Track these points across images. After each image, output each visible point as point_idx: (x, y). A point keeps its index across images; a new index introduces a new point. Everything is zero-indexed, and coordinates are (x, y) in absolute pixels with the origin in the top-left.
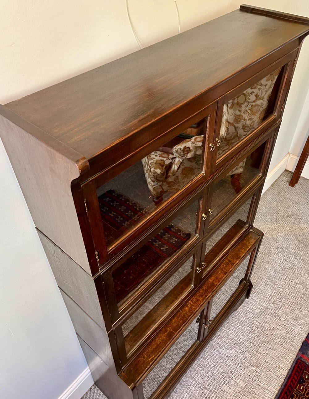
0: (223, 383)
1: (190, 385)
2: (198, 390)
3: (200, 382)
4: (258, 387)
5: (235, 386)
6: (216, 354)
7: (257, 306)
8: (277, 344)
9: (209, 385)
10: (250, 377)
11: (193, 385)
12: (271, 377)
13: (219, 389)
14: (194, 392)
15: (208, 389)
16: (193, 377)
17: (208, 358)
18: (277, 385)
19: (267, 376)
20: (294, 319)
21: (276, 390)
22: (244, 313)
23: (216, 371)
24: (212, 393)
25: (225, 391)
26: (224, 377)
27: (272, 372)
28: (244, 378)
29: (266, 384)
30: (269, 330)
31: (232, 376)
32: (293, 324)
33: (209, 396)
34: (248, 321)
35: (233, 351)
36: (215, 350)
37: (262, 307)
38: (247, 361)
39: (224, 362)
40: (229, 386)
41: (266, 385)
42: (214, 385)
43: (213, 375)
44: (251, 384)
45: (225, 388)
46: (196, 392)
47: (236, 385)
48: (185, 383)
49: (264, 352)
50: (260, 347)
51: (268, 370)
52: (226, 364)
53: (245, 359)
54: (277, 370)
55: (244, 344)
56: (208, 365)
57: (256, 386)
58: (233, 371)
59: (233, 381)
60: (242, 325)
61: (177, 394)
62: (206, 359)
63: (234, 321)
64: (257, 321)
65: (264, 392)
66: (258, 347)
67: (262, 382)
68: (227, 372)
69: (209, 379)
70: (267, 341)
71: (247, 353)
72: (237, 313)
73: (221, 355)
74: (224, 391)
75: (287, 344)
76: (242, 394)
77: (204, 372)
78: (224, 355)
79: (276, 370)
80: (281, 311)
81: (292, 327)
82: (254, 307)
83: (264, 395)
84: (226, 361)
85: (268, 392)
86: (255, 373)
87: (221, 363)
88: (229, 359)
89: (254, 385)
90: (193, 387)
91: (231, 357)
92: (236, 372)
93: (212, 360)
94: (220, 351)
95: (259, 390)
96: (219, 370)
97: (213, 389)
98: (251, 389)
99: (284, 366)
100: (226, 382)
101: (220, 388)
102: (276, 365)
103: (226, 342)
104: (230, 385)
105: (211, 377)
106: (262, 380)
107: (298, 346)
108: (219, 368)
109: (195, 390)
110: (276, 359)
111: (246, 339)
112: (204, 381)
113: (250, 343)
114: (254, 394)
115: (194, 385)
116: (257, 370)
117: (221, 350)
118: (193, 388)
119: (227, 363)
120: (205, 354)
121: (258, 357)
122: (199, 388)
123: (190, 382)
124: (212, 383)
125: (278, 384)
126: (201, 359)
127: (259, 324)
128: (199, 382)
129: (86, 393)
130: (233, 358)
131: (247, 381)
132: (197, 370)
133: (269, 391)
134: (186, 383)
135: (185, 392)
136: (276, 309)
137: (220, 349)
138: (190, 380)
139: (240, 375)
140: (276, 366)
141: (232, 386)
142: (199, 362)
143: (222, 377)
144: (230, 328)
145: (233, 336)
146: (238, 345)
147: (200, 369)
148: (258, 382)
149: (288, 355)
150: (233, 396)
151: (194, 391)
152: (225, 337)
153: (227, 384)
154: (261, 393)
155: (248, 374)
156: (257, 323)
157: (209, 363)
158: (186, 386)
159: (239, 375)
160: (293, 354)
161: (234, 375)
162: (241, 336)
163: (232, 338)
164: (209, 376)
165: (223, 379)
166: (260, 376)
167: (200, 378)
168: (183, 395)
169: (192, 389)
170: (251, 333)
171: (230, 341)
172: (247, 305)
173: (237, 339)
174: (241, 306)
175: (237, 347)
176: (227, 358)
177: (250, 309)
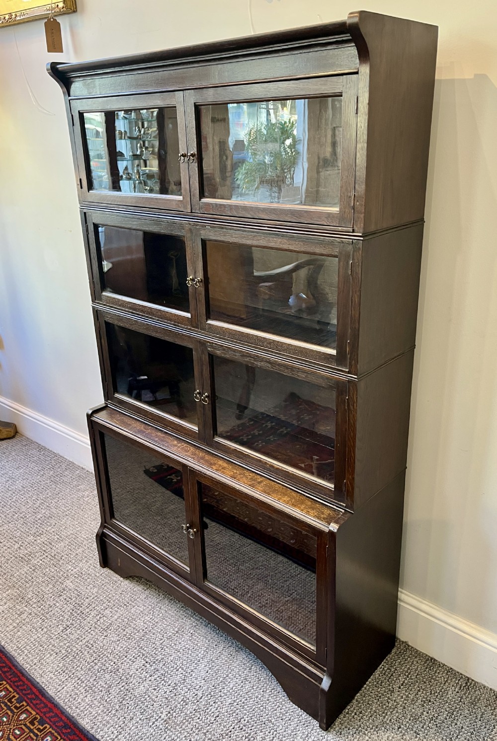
0: (147, 660)
2: (145, 624)
4: (129, 716)
5: (138, 678)
6: (198, 653)
9: (148, 640)
10: (149, 706)
11: (153, 618)
13: (139, 654)
14: (142, 620)
22: (283, 715)
23: (168, 651)
25: (134, 662)
26: (157, 662)
28: (149, 696)
31: (156, 676)
33: (132, 639)
35: (200, 682)
36: (205, 653)
38: (179, 705)
39: (182, 665)
40: (141, 669)
41: (129, 731)
42: (147, 648)
43: (163, 646)
44: (136, 705)
45: (140, 662)
47: (141, 680)
48: (158, 608)
52: (178, 668)
53: (185, 701)
55: (214, 704)
56: (181, 641)
57: (131, 714)
58: (165, 679)
59: (147, 677)
60: (254, 707)
61: (145, 599)
62: (191, 638)
65: (117, 726)
68: (165, 668)
69: (158, 640)
71: (195, 706)
72: (282, 700)
73: (196, 661)
77: (170, 634)
78: (195, 666)
83: (112, 726)
84: (184, 668)
86: (155, 715)
88: (186, 674)
89: (134, 710)
90: (149, 618)
91: (190, 678)
92: (162, 684)
93: (189, 647)
94: (203, 660)
95: (123, 718)
96: (170, 656)
97: (141, 645)
98: (128, 704)
100: (148, 666)
101: (141, 655)
103: (219, 673)
104: (142, 671)
105: (161, 644)
106: (139, 726)
108: (173, 657)
111: (223, 709)
113: (215, 716)
114: (117, 707)
116: (159, 720)
122: (147, 626)
123: (159, 615)
130: (187, 681)
131: (142, 699)
137: (206, 661)
139: (155, 689)
141: (139, 674)
143: (158, 659)
145: (231, 686)
146: (212, 693)
147: (176, 629)
148: (138, 719)
151: (144, 619)
152: (230, 671)
153: (145, 667)
154: (116, 720)
155: (155, 704)
157: (183, 642)
159: (156, 687)
161: (158, 678)
162: (229, 701)
163: (227, 683)
164: (162, 641)
165: (155, 660)
166: (148, 723)
167: (162, 628)
170: (236, 721)
172: (304, 724)
173: (225, 692)
174: (299, 711)
175: (210, 691)
176: (190, 671)
177: (293, 728)
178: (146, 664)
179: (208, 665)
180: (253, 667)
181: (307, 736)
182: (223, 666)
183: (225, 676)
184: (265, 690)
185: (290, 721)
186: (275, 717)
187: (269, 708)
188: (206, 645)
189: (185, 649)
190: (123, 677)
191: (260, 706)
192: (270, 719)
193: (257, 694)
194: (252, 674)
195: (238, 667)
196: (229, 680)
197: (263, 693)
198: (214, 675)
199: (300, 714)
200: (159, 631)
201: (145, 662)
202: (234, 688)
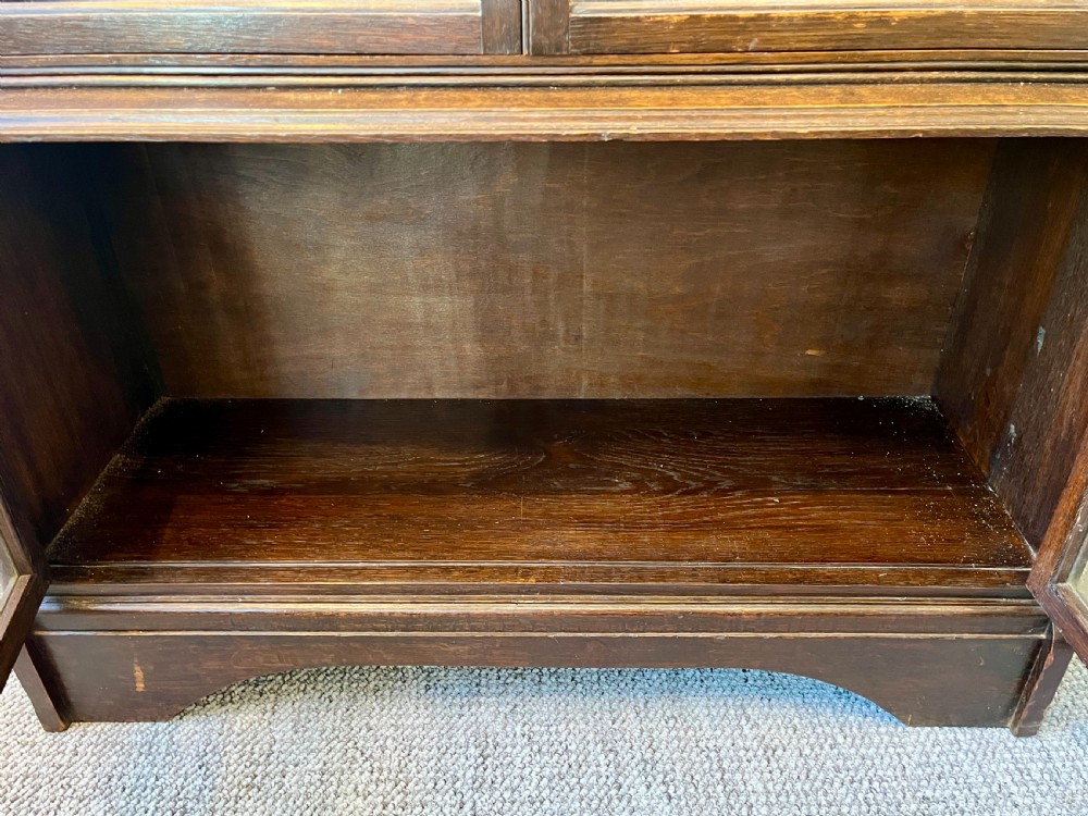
2: (370, 798)
7: (1039, 799)
11: (376, 765)
17: (544, 748)
36: (611, 756)
46: (353, 796)
48: (364, 731)
56: (517, 772)
60: (861, 796)
61: (296, 732)
62: (535, 748)
63: (832, 747)
69: (454, 810)
72: (886, 739)
73: (613, 792)
78: (624, 802)
82: (1014, 789)
90: (367, 774)
93: (555, 771)
103: (697, 777)
109: (360, 789)
112: (429, 797)
117: (633, 777)
118: (362, 773)
122: (380, 799)
126: (518, 729)
128: (408, 781)
132: (454, 740)
134: (365, 737)
135: (321, 755)
137: (635, 773)
142: (498, 728)
144: (779, 752)
145: (760, 788)
147: (472, 750)
151: (352, 786)
152: (713, 755)
157: (528, 770)
158: (351, 744)
163: (743, 788)
167: (431, 774)
168: (301, 757)
169: (357, 773)
171: (720, 788)
172: (985, 755)
174: (943, 733)
177: (981, 779)
179: (650, 779)
180: (749, 711)
181: (1022, 773)
182: (685, 755)
183: (719, 775)
184: (830, 741)
185: (956, 769)
186: (924, 783)
187: (889, 773)
188: (590, 737)
189: (550, 780)
191: (866, 784)
192: (920, 795)
193: (829, 763)
194: (766, 727)
195: (719, 732)
196: (738, 776)
197: (836, 751)
198: (692, 790)
199: (951, 736)
200: (431, 785)
202: (770, 786)
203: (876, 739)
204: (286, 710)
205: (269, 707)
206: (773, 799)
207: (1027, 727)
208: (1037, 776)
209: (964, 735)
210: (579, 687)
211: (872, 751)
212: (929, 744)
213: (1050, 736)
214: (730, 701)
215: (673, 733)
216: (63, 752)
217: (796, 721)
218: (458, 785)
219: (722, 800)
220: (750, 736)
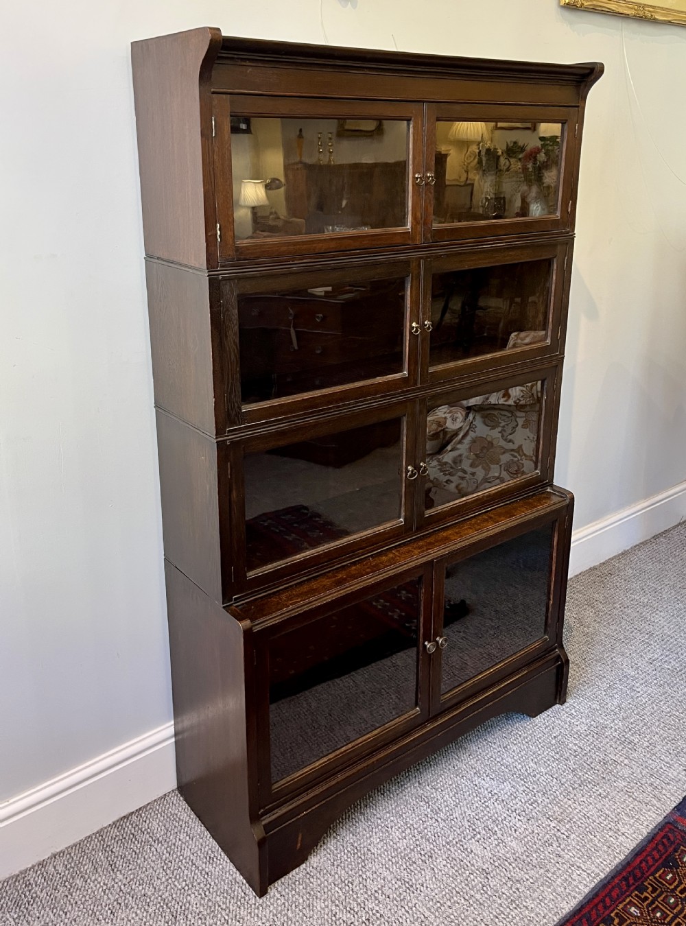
0: (469, 837)
1: (389, 826)
2: (407, 838)
3: (415, 826)
4: (555, 858)
5: (498, 848)
6: (463, 785)
7: (581, 720)
8: (618, 790)
9: (436, 835)
10: (539, 838)
11: (397, 827)
12: (592, 847)
13: (458, 845)
14: (398, 840)
15: (431, 841)
16: (402, 815)
17: (443, 789)
18: (605, 863)
19: (583, 842)
20: (670, 753)
21: (602, 872)
22: (547, 727)
23: (457, 814)
24: (440, 850)
25: (472, 851)
26: (474, 827)
27: (598, 837)
28: (525, 837)
29: (578, 856)
30: (604, 763)
31: (496, 829)
32: (666, 760)
33: (432, 853)
34: (554, 741)
35: (507, 787)
36: (465, 778)
37: (593, 723)
38: (537, 808)
39: (481, 801)
40: (484, 844)
41: (576, 859)
42: (449, 836)
43: (449, 819)
44: (538, 851)
45: (473, 845)
46: (401, 841)
47: (501, 845)
48: (379, 821)
49: (582, 799)
50: (573, 789)
51: (587, 832)
52: (484, 806)
53: (532, 803)
54: (610, 836)
55: (537, 778)
56: (442, 800)
57: (551, 856)
58: (500, 819)
59: (496, 837)
60: (540, 746)
61: (356, 836)
62: (440, 790)
63: (520, 737)
64: (575, 744)
65: (570, 871)
66: (571, 788)
67: (568, 850)
68: (484, 818)
69: (437, 823)
70: (595, 781)
71: (539, 794)
72: (531, 725)
73: (476, 788)
74: (469, 850)
75: (645, 794)
76: (514, 865)
77: (429, 810)
78: (482, 789)
79: (607, 836)
80: (640, 735)
81: (663, 767)
82: (573, 721)
83: (570, 876)
84: (485, 799)
85: (581, 871)
86: (553, 832)
87: (473, 802)
88: (494, 798)
89: (546, 852)
91: (500, 795)
92: (507, 823)
93: (454, 793)
94: (475, 781)
95: (557, 864)
96: (465, 812)
97: (444, 843)
99: (628, 832)
100: (479, 836)
101: (461, 843)
102: (609, 826)
103: (494, 768)
104: (487, 843)
105: (444, 821)
106: (568, 848)
107: (671, 801)
108: (466, 810)
110: (611, 815)
111: (543, 770)
112: (425, 825)
113: (552, 778)
114: (542, 871)
115: (399, 828)
116: (558, 828)
117: (477, 780)
118: (395, 833)
119: (487, 804)
120: (438, 781)
121: (567, 806)
122: (411, 836)
123: (392, 821)
124: (442, 832)
125: (608, 861)
126: (428, 788)
127: (579, 750)
128: (412, 825)
129: (155, 801)
130: (504, 798)
131: (530, 844)
132: (412, 804)
133: (583, 870)
134: (382, 823)
135: (375, 837)
136: (626, 731)
137: (476, 778)
138: (392, 818)
139: (515, 830)
140: (608, 828)
141: (491, 846)
142: (422, 792)
143: (469, 826)
144: (508, 747)
145: (513, 761)
146: (522, 777)
147: (421, 804)
148: (559, 849)
149: (645, 813)
150: (489, 863)
152: (492, 759)
153: (480, 839)
154: (560, 872)
155: (536, 831)
156: (575, 748)
157: (445, 798)
158: (380, 827)
159: (513, 829)
160: (657, 814)
161: (499, 827)
162: (532, 764)
163: (509, 764)
164: (439, 820)
166: (564, 839)
167: (417, 818)
168: (369, 842)
170: (557, 762)
171: (503, 767)
172: (559, 715)
173: (520, 766)
174: (544, 715)
175: (519, 780)
176: (490, 795)
177: (563, 723)
178: (476, 839)
180: (489, 740)
181: (571, 715)
185: (555, 723)
188: (452, 776)
190: (496, 864)
191: (538, 742)
193: (524, 742)
194: (498, 742)
195: (487, 751)
199: (546, 715)
201: (473, 839)
203: (529, 727)
204: (343, 832)
205: (335, 835)
206: (519, 762)
207: (563, 702)
208: (575, 714)
209: (549, 712)
210: (432, 763)
211: (531, 731)
212: (542, 720)
213: (570, 701)
214: (481, 740)
215: (475, 760)
216: (278, 899)
217: (504, 735)
218: (429, 816)
219: (507, 770)
220: (496, 747)
